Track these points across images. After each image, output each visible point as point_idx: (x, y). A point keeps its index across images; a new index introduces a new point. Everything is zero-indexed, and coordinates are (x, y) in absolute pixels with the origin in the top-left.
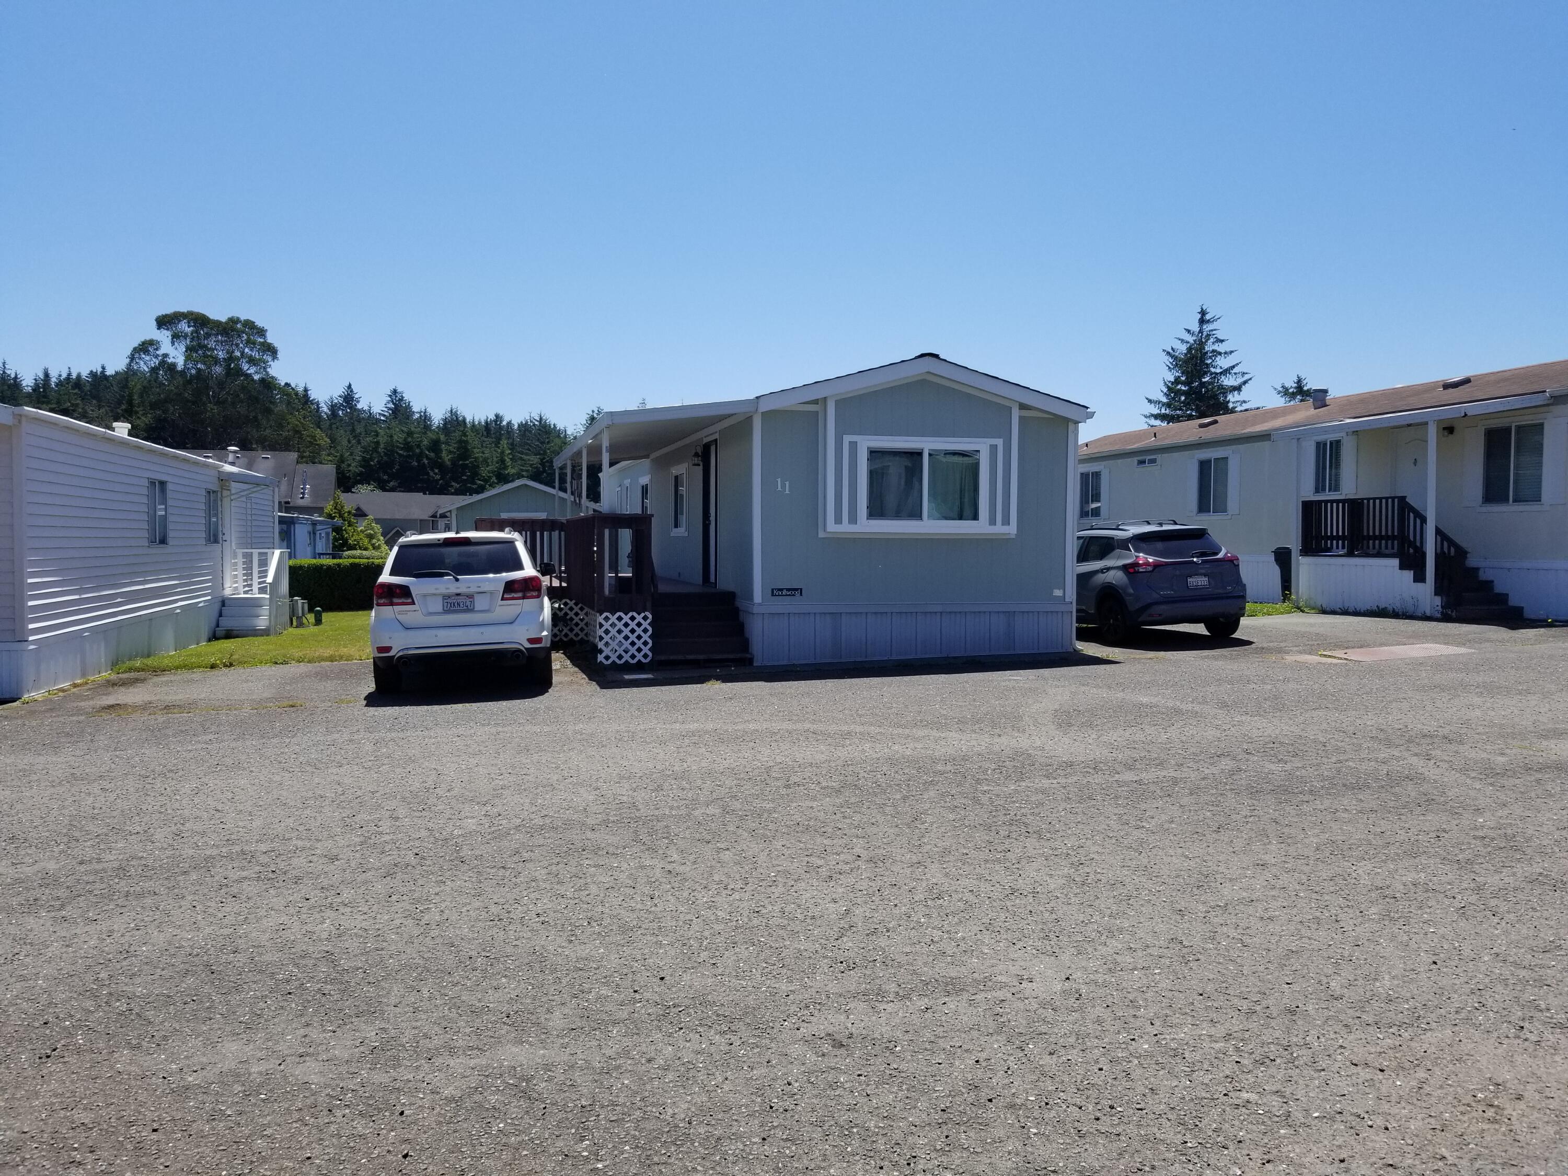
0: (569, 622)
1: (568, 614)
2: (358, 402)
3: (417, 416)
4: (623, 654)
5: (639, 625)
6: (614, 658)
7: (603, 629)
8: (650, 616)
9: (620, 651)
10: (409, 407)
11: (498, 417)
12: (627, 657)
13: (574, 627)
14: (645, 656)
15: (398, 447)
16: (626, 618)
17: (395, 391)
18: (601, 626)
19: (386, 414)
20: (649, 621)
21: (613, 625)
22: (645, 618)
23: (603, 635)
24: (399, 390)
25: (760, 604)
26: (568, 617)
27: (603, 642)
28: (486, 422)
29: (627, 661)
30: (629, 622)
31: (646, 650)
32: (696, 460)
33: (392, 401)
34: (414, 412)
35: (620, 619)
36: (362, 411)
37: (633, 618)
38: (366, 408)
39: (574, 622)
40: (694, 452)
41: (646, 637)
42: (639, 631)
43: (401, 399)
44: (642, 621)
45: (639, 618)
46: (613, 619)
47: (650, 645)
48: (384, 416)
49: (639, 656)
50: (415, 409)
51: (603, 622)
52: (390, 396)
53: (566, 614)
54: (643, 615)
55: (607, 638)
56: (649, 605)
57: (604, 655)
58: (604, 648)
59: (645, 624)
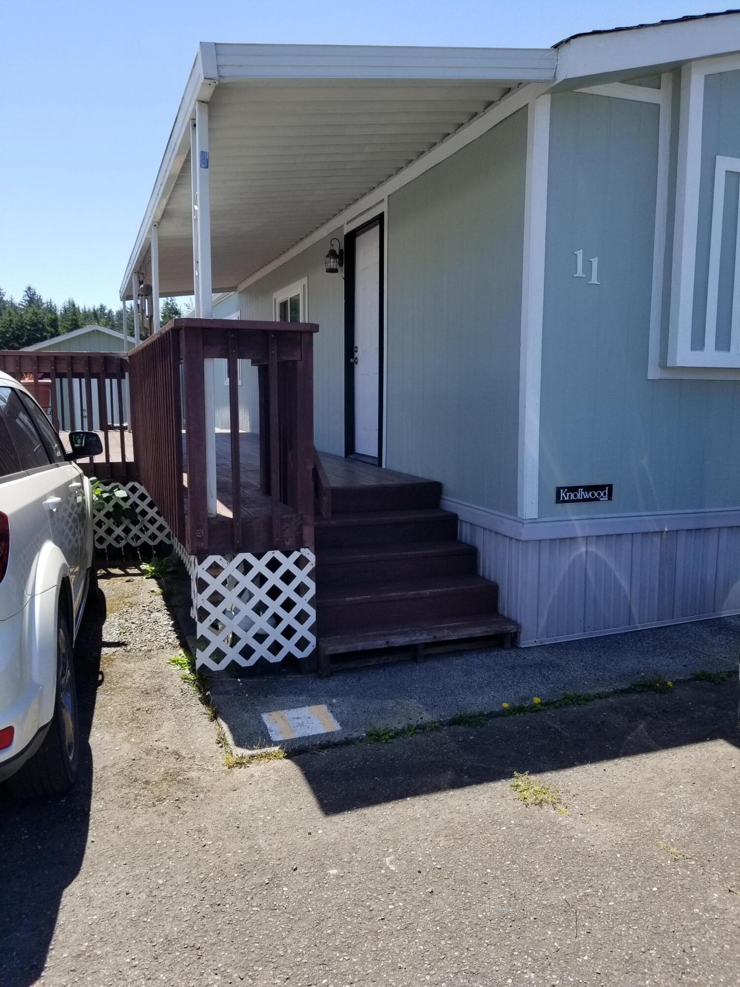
0: (140, 518)
1: (137, 506)
2: (4, 295)
3: (45, 306)
4: (254, 644)
5: (288, 577)
6: (233, 655)
7: (208, 592)
8: (311, 557)
9: (247, 639)
10: (39, 300)
11: (102, 308)
12: (261, 650)
13: (149, 526)
14: (302, 644)
15: (26, 324)
16: (259, 566)
17: (29, 288)
18: (202, 585)
19: (24, 304)
20: (309, 568)
21: (231, 583)
22: (301, 563)
23: (208, 607)
24: (32, 288)
25: (533, 521)
26: (138, 510)
27: (208, 622)
28: (94, 310)
29: (262, 659)
30: (267, 572)
31: (303, 631)
32: (333, 263)
33: (28, 295)
34: (43, 303)
35: (246, 567)
36: (6, 302)
37: (274, 565)
38: (9, 300)
39: (148, 517)
40: (329, 248)
41: (302, 603)
42: (288, 591)
43: (34, 294)
44: (294, 570)
45: (287, 563)
46: (230, 568)
47: (312, 620)
48: (22, 305)
49: (289, 646)
50: (44, 301)
51: (207, 578)
52: (26, 292)
53: (135, 505)
54: (295, 555)
55: (215, 613)
56: (308, 532)
57: (210, 649)
58: (209, 635)
59: (302, 576)
